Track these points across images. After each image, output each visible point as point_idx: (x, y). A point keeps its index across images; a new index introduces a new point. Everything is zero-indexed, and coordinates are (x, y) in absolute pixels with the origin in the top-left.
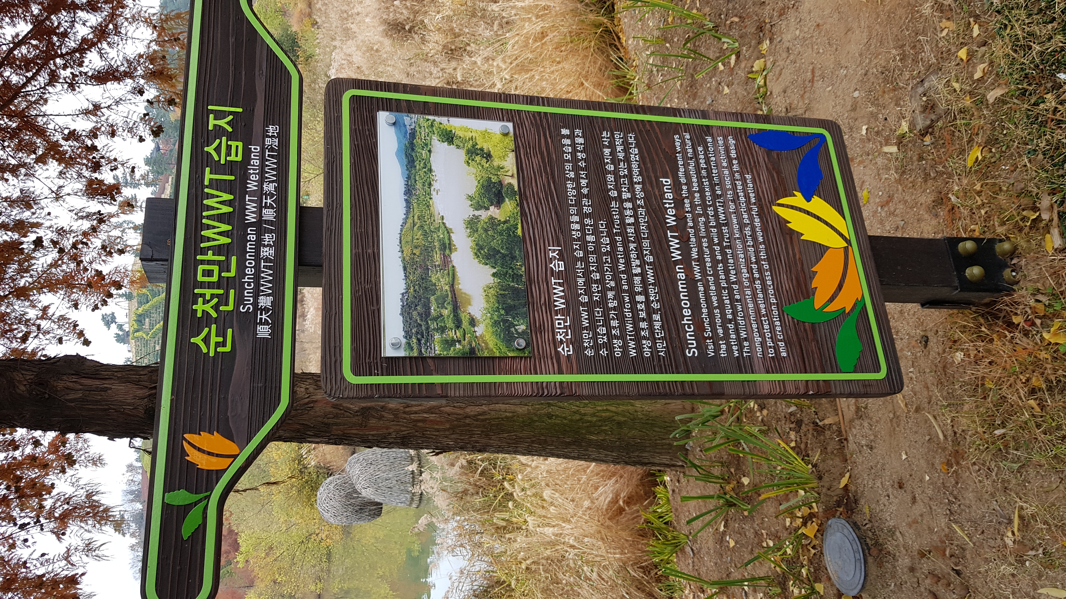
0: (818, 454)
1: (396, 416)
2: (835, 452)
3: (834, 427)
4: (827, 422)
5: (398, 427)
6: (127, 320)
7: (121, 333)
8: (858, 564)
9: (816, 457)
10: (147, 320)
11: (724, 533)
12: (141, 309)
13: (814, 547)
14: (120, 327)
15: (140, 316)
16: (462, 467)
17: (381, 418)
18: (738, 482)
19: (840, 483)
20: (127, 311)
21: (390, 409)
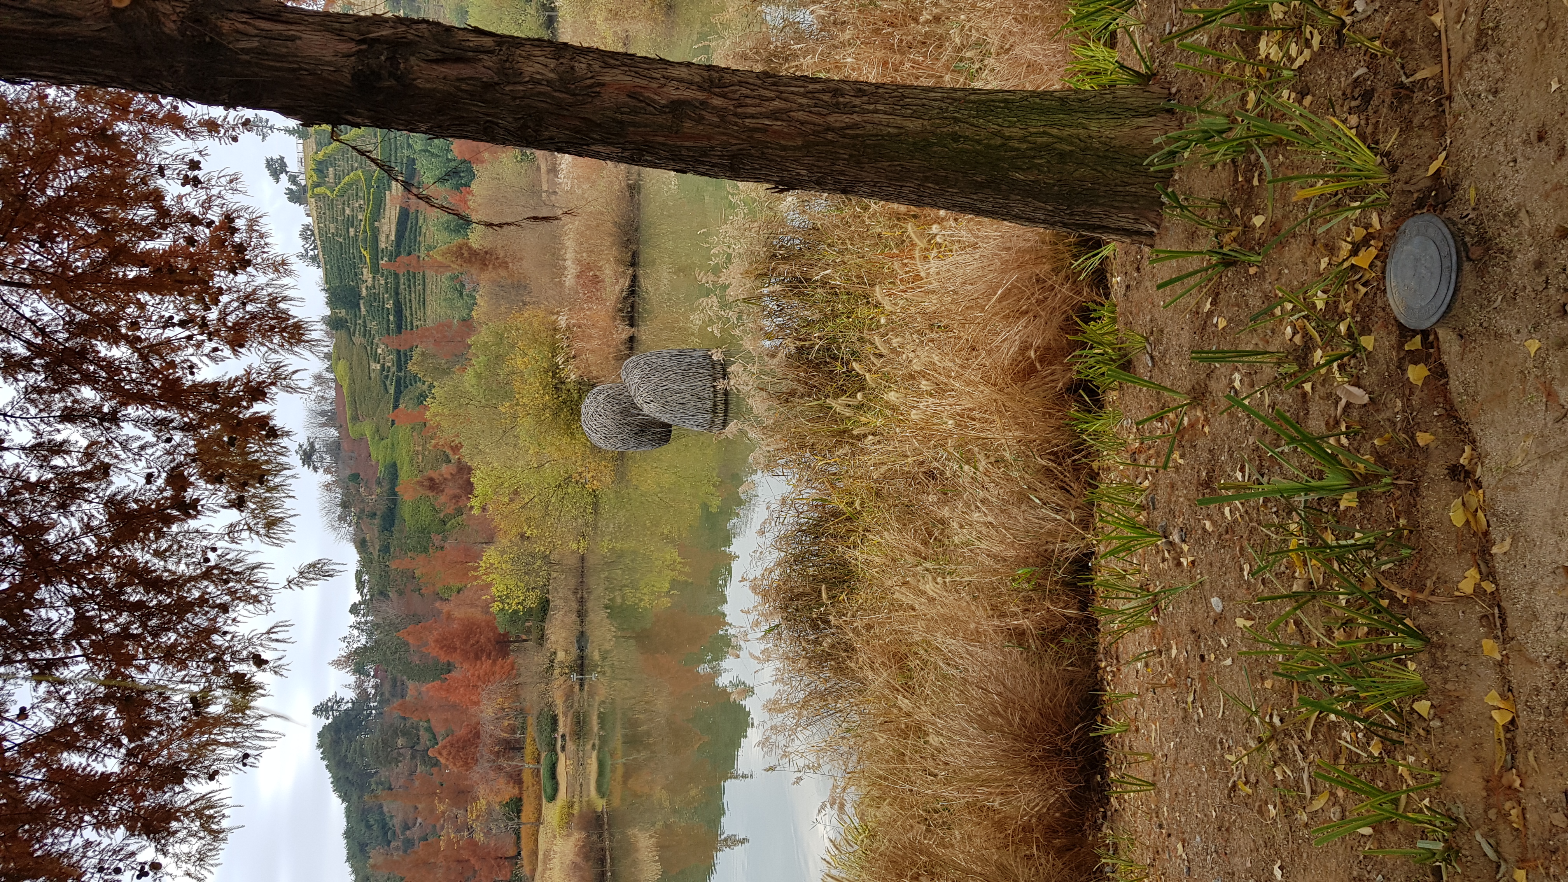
0: (1394, 136)
1: (723, 118)
2: (1426, 123)
3: (1431, 83)
4: (1419, 76)
5: (725, 138)
6: (302, 169)
7: (294, 187)
8: (1446, 273)
9: (1390, 142)
10: (331, 169)
11: (1210, 314)
12: (321, 154)
13: (1365, 285)
14: (293, 179)
15: (320, 163)
16: (789, 356)
17: (700, 120)
18: (1245, 227)
19: (1427, 170)
20: (302, 156)
21: (714, 108)
